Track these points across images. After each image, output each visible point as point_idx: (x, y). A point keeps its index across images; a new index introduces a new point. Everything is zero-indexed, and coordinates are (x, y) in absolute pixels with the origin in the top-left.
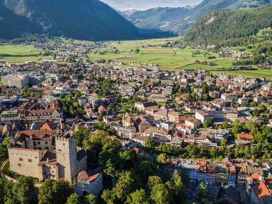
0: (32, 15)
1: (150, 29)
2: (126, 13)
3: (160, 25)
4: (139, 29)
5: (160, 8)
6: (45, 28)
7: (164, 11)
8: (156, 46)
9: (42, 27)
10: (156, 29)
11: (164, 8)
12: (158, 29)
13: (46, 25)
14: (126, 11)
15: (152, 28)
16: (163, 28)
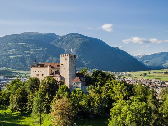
0: (78, 57)
1: (156, 66)
2: (138, 57)
3: (163, 63)
4: (148, 66)
5: (162, 53)
6: (85, 64)
7: (165, 54)
8: (160, 73)
9: (83, 64)
10: (160, 66)
11: (165, 53)
12: (162, 66)
13: (86, 62)
14: (138, 56)
15: (157, 66)
16: (165, 66)
